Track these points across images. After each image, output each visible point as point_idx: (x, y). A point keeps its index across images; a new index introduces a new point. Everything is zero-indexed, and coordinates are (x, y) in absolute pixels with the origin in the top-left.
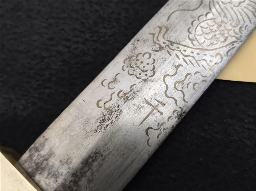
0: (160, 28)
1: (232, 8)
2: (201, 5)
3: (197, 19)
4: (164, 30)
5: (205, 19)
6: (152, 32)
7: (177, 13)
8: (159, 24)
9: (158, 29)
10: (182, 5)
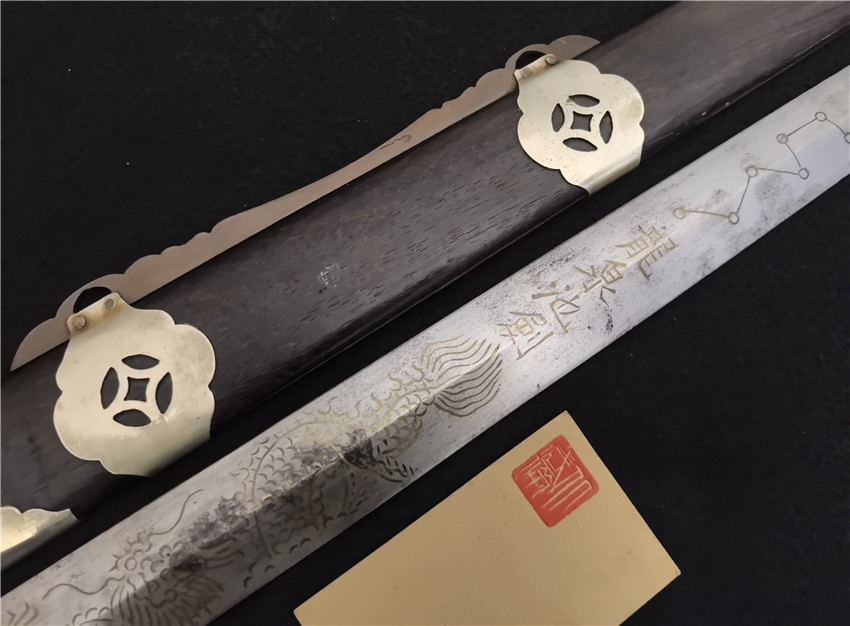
0: (27, 606)
1: (147, 609)
2: (103, 588)
3: (84, 614)
4: (31, 614)
5: (96, 617)
6: (14, 611)
7: (65, 589)
8: (28, 599)
9: (23, 608)
10: (77, 576)
